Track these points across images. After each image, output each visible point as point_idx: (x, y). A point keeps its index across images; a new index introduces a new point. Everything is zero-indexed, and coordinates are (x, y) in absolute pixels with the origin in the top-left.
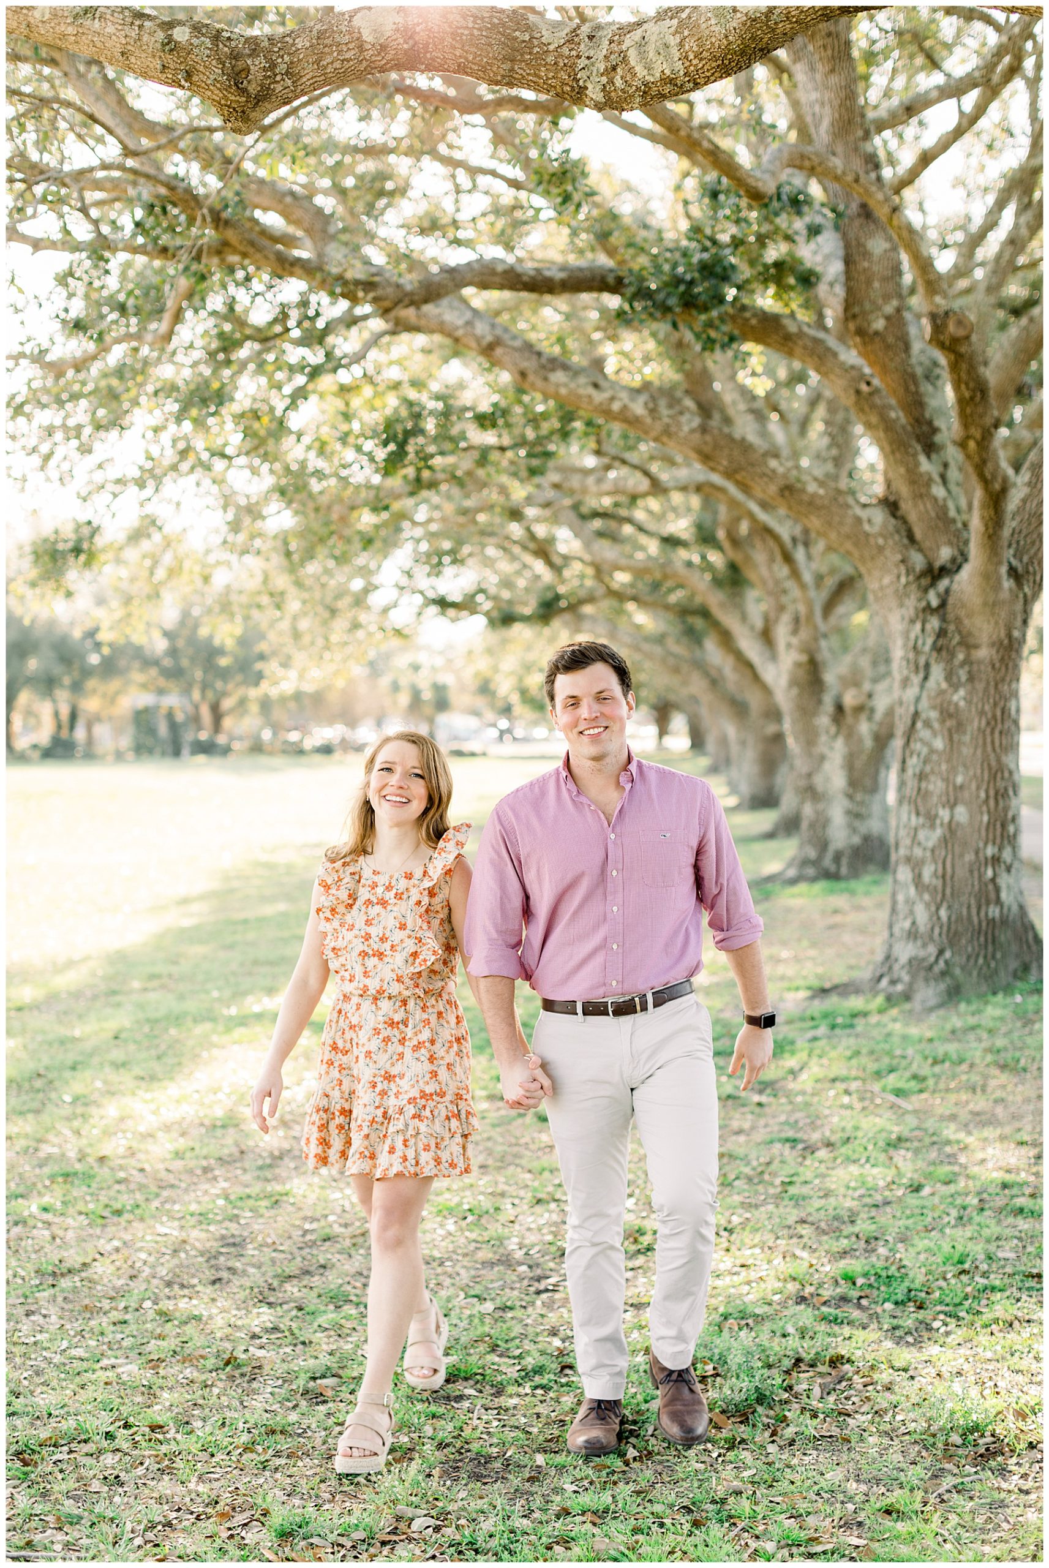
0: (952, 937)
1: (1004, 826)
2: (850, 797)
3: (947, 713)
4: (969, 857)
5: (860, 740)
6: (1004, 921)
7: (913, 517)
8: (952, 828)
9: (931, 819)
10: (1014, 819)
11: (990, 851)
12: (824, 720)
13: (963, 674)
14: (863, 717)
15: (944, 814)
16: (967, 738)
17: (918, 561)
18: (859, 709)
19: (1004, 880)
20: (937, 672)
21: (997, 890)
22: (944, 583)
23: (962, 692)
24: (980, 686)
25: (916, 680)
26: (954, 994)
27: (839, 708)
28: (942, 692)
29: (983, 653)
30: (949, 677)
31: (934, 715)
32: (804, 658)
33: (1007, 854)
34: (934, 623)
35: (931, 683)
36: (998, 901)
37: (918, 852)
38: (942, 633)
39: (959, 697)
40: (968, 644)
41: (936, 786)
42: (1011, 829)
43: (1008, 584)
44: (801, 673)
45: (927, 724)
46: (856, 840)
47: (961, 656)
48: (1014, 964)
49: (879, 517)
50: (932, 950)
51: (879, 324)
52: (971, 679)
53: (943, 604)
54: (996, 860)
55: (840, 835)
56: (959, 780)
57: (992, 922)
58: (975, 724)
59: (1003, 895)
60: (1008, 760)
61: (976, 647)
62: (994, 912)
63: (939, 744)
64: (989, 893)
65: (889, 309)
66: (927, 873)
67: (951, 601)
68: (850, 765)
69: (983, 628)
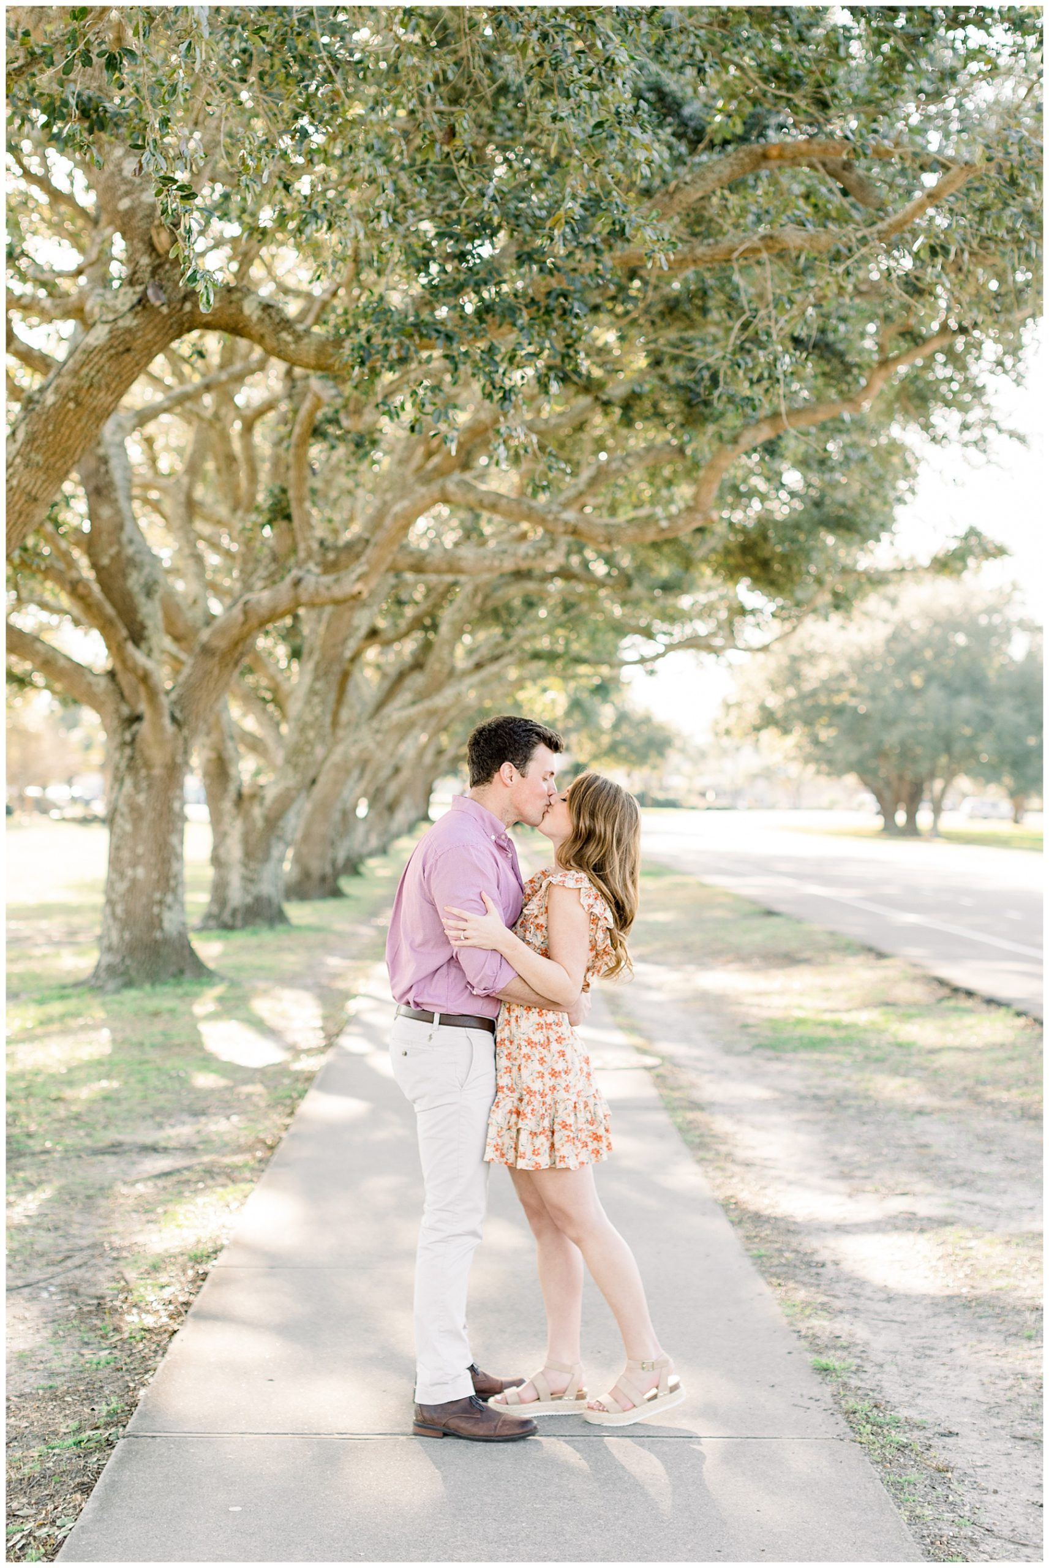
0: (130, 949)
1: (167, 880)
2: (245, 865)
3: (134, 808)
4: (144, 900)
5: (254, 821)
6: (166, 941)
7: (124, 684)
8: (134, 882)
9: (122, 875)
10: (175, 877)
11: (157, 896)
12: (228, 805)
13: (144, 784)
14: (256, 803)
15: (129, 872)
16: (145, 825)
17: (125, 710)
18: (254, 797)
19: (166, 915)
20: (128, 782)
21: (161, 921)
22: (135, 727)
23: (143, 796)
24: (155, 792)
25: (117, 786)
26: (129, 984)
27: (240, 796)
28: (131, 796)
29: (157, 771)
30: (136, 786)
31: (125, 809)
32: (213, 755)
33: (169, 899)
34: (128, 751)
35: (125, 789)
36: (161, 928)
37: (114, 897)
38: (132, 758)
39: (141, 798)
40: (148, 765)
41: (125, 854)
42: (172, 883)
43: (169, 727)
44: (213, 767)
45: (122, 815)
46: (249, 900)
47: (143, 772)
48: (173, 969)
49: (103, 683)
50: (119, 958)
51: (105, 561)
52: (150, 786)
53: (133, 740)
54: (161, 903)
55: (237, 895)
56: (140, 850)
57: (156, 942)
58: (150, 815)
59: (166, 924)
60: (174, 840)
61: (153, 767)
62: (158, 935)
63: (128, 828)
64: (156, 923)
65: (113, 550)
66: (119, 910)
67: (138, 740)
68: (245, 840)
69: (158, 756)
